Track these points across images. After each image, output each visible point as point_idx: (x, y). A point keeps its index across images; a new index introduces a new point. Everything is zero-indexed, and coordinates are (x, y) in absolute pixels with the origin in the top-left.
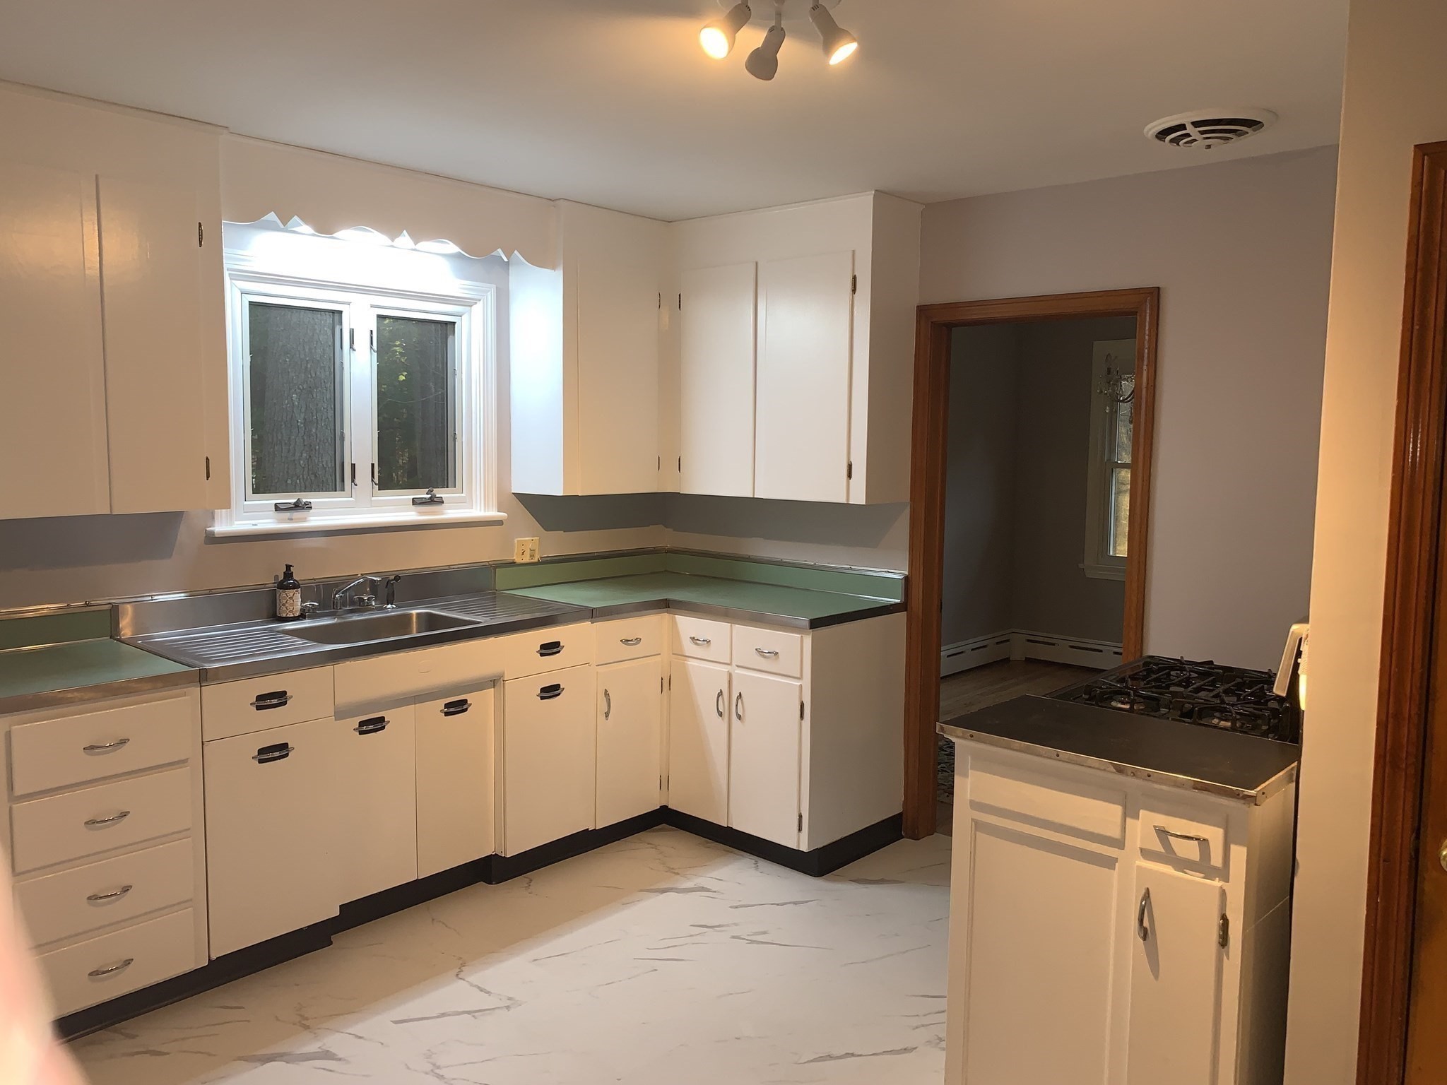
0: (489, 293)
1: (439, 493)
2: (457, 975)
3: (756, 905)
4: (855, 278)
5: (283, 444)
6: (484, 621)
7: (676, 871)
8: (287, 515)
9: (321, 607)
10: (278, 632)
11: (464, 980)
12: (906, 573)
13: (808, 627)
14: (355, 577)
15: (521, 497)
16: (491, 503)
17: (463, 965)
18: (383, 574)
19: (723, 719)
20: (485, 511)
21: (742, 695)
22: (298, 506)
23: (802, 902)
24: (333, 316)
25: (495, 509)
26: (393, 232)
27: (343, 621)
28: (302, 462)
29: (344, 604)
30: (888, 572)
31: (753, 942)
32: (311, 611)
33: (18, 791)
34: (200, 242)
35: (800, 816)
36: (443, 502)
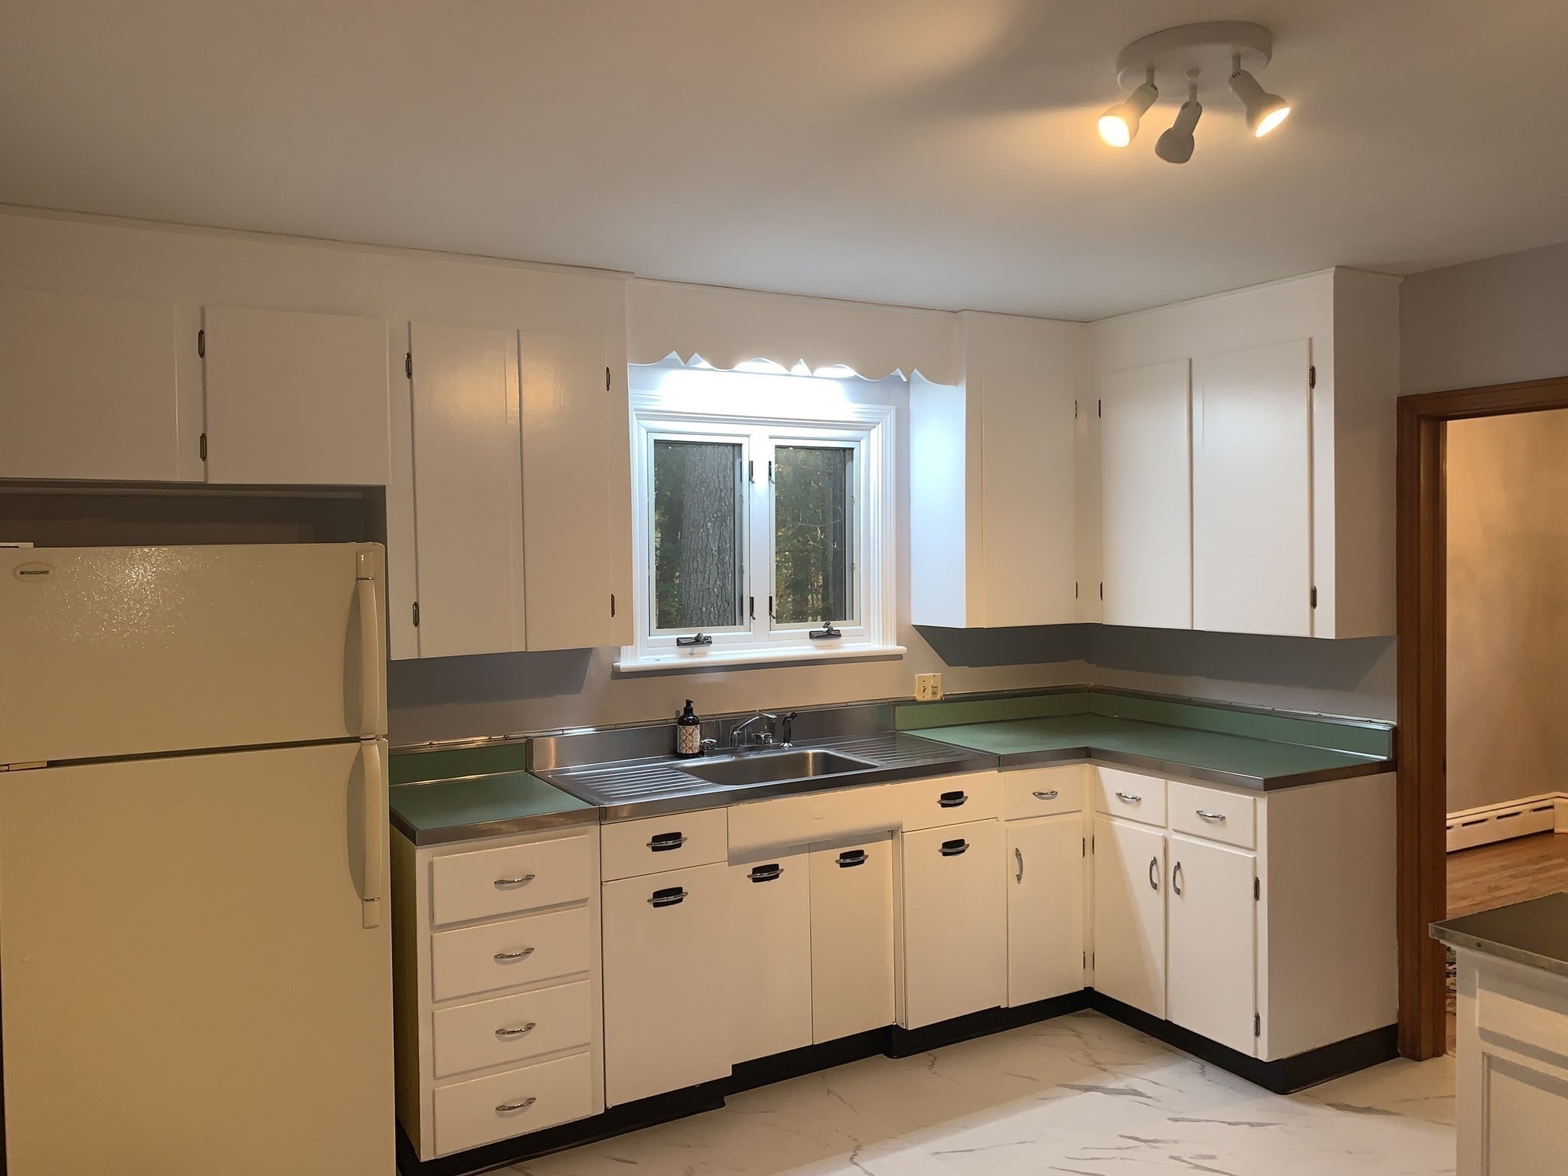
0: (889, 415)
1: (836, 625)
2: (851, 1158)
3: (1202, 1121)
4: (1313, 370)
5: (699, 573)
6: (881, 765)
7: (1103, 1067)
8: (688, 649)
9: (718, 744)
10: (677, 769)
11: (858, 1165)
12: (1395, 723)
13: (1262, 788)
14: (752, 714)
15: (921, 629)
16: (889, 637)
17: (858, 1148)
18: (778, 711)
19: (1157, 892)
20: (883, 644)
21: (1181, 865)
22: (698, 641)
23: (1261, 1125)
24: (734, 449)
25: (895, 641)
26: (789, 362)
27: (740, 759)
28: (716, 590)
29: (741, 742)
30: (1370, 721)
31: (1197, 1167)
32: (710, 748)
33: (439, 921)
34: (608, 386)
35: (1257, 1017)
36: (840, 636)
